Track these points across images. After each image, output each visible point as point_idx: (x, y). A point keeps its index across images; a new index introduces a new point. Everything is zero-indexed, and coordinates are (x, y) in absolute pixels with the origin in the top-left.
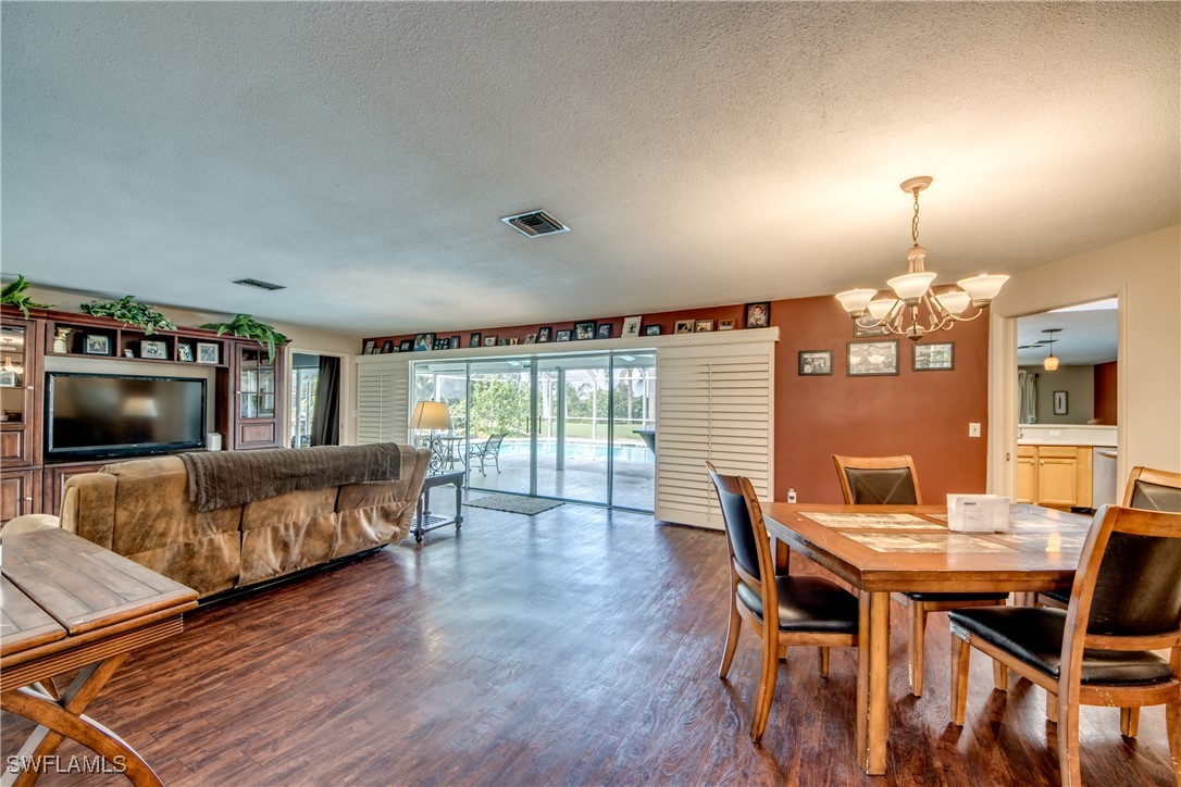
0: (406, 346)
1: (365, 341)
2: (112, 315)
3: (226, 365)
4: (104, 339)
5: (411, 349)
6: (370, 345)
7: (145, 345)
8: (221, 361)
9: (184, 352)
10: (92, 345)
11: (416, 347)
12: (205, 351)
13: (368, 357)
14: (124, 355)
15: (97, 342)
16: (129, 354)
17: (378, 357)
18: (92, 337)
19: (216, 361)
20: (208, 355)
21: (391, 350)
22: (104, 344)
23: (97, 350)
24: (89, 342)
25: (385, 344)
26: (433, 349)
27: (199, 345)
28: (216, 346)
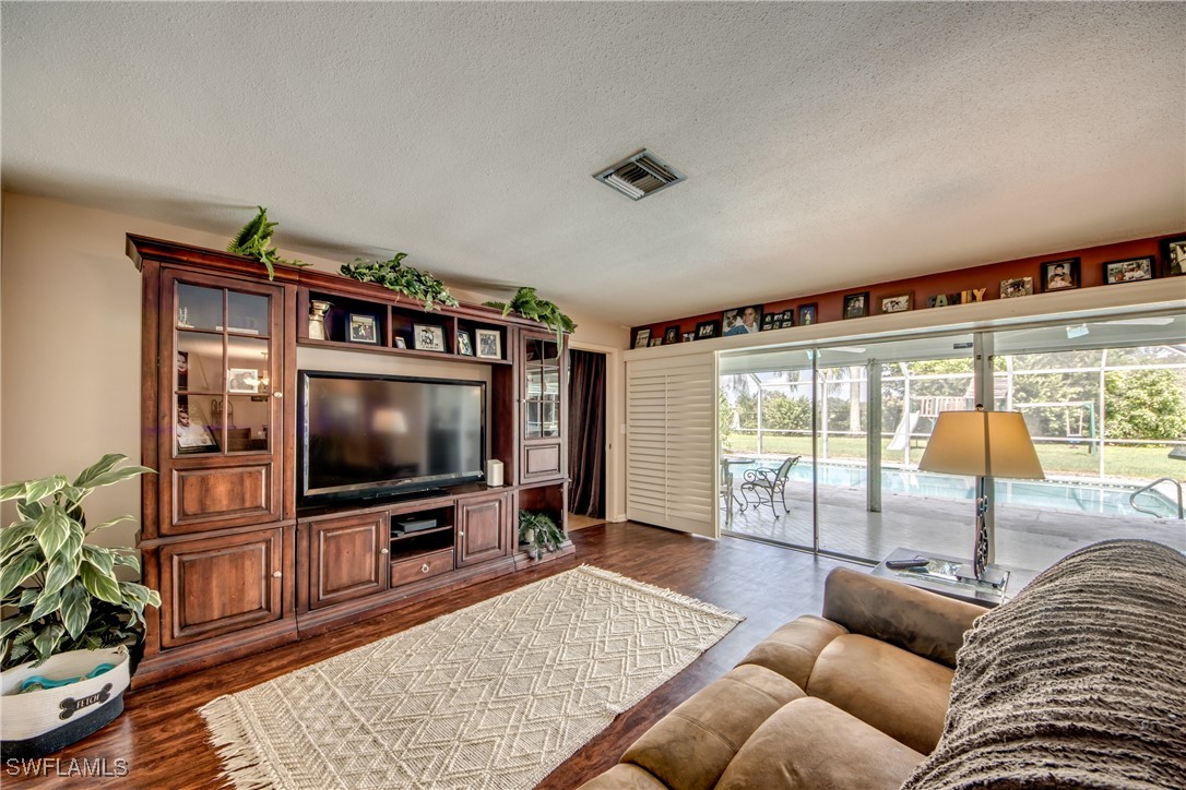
0: (709, 329)
1: (635, 332)
2: (381, 280)
3: (508, 362)
4: (369, 321)
5: (717, 333)
6: (644, 335)
7: (419, 330)
8: (504, 356)
9: (462, 340)
10: (356, 330)
11: (726, 329)
12: (484, 341)
13: (640, 352)
14: (395, 345)
15: (362, 325)
16: (401, 343)
17: (659, 350)
18: (355, 318)
19: (499, 356)
20: (488, 348)
21: (678, 339)
22: (371, 327)
23: (362, 337)
24: (352, 326)
25: (669, 331)
26: (761, 329)
27: (479, 333)
28: (497, 333)
